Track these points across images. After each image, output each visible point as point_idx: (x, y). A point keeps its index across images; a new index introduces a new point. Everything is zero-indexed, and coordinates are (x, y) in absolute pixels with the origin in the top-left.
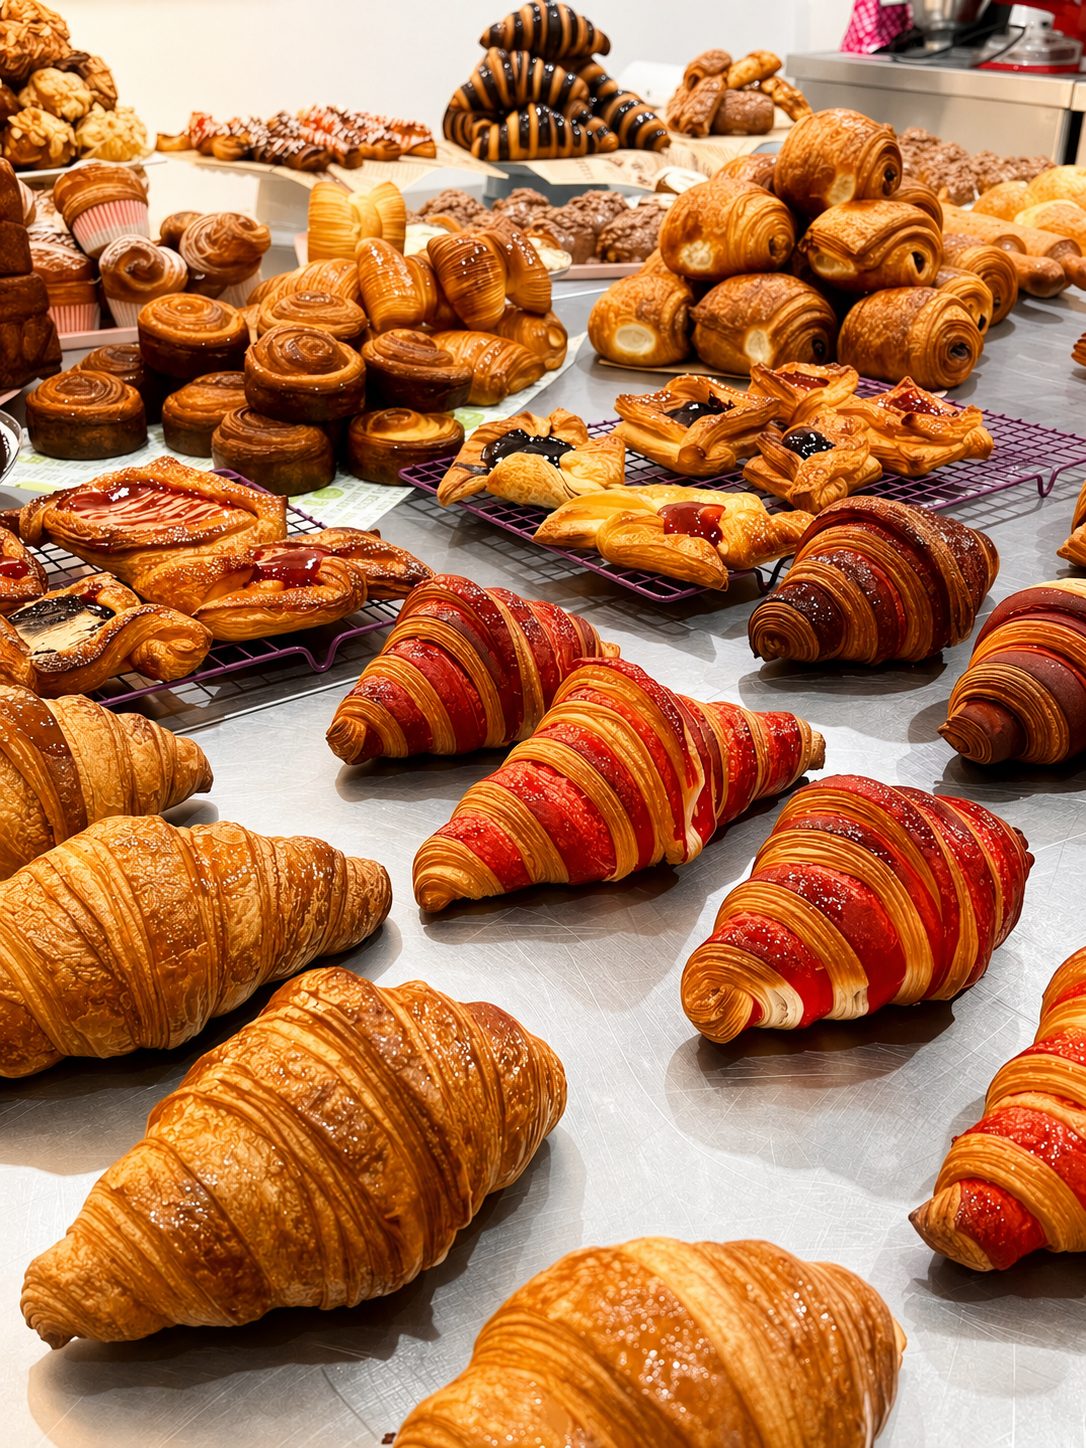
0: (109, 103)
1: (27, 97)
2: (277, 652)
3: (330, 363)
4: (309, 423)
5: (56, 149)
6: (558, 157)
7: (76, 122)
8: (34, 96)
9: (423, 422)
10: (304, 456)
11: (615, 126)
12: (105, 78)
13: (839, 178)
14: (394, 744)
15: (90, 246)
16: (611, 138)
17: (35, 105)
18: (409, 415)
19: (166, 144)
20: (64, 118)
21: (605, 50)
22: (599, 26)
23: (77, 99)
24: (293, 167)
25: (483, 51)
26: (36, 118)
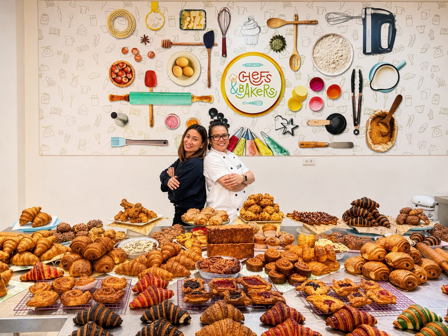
0: (277, 212)
1: (264, 210)
2: (261, 306)
3: (287, 266)
4: (282, 274)
5: (267, 218)
6: (363, 227)
7: (271, 214)
8: (265, 210)
9: (301, 277)
10: (280, 279)
11: (379, 221)
12: (278, 208)
13: (394, 247)
14: (268, 322)
15: (266, 236)
16: (377, 224)
17: (265, 211)
18: (299, 275)
19: (289, 215)
20: (269, 213)
21: (378, 206)
22: (377, 202)
23: (272, 211)
24: (307, 224)
25: (351, 206)
26: (264, 213)
